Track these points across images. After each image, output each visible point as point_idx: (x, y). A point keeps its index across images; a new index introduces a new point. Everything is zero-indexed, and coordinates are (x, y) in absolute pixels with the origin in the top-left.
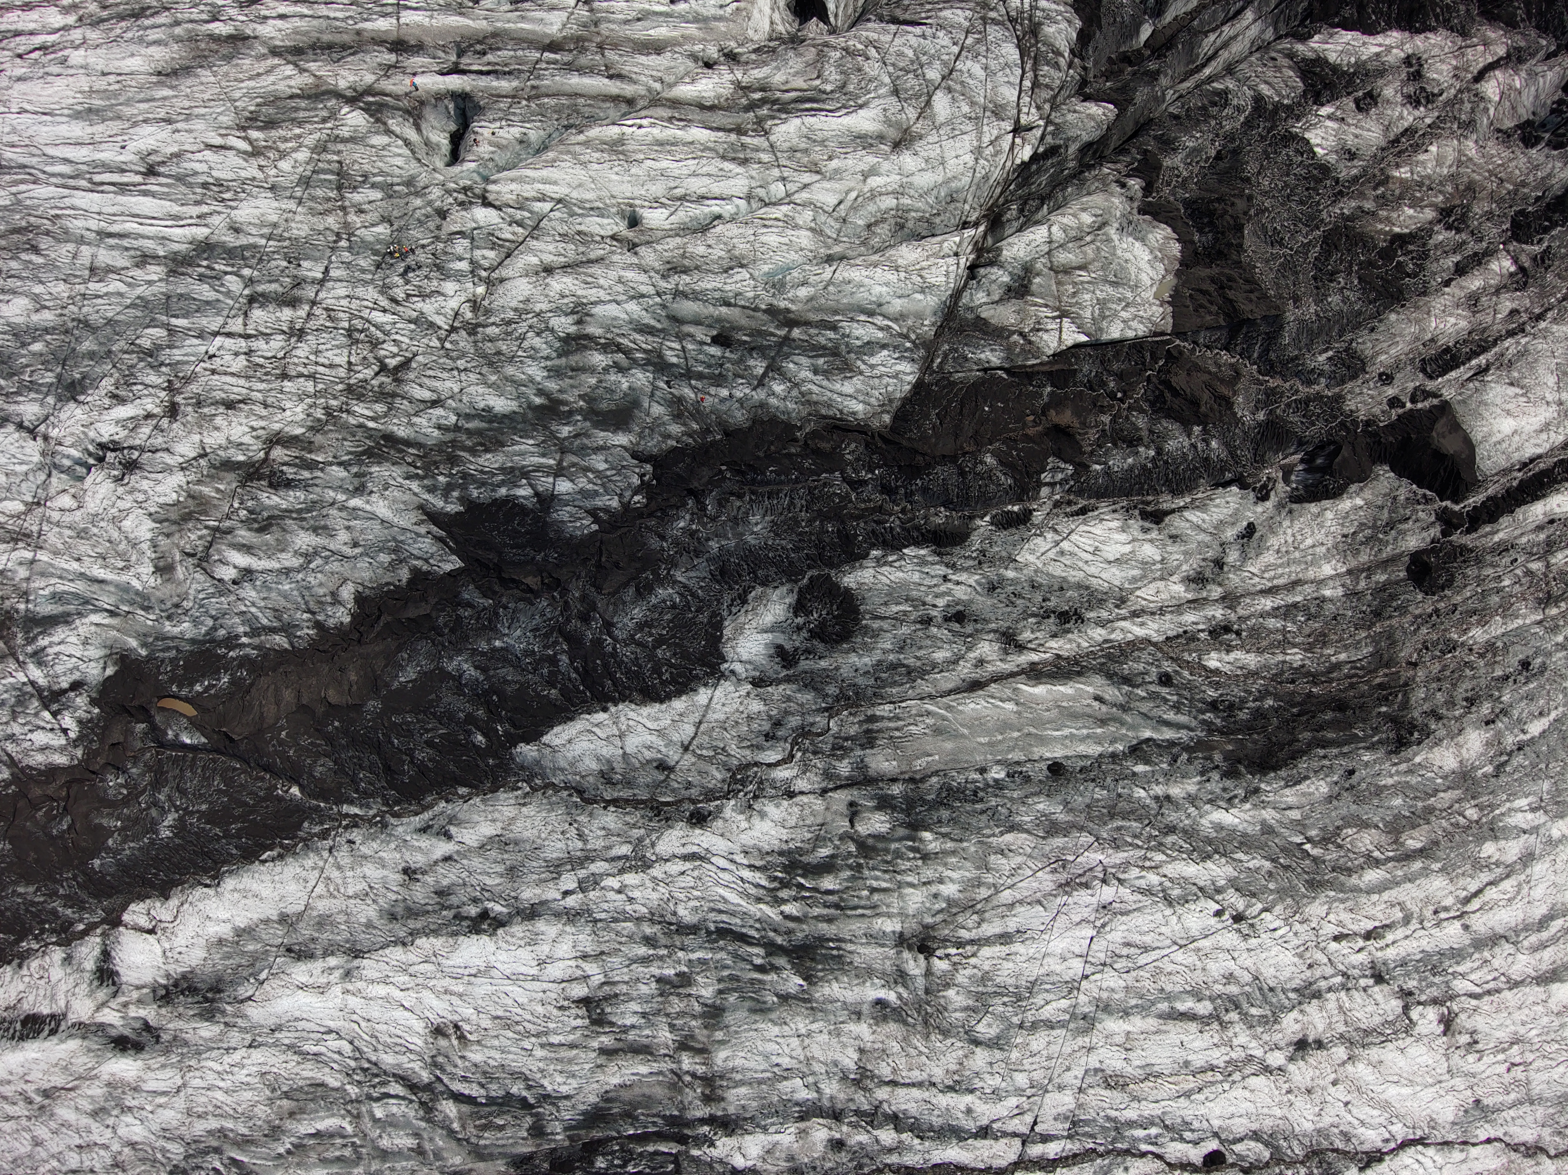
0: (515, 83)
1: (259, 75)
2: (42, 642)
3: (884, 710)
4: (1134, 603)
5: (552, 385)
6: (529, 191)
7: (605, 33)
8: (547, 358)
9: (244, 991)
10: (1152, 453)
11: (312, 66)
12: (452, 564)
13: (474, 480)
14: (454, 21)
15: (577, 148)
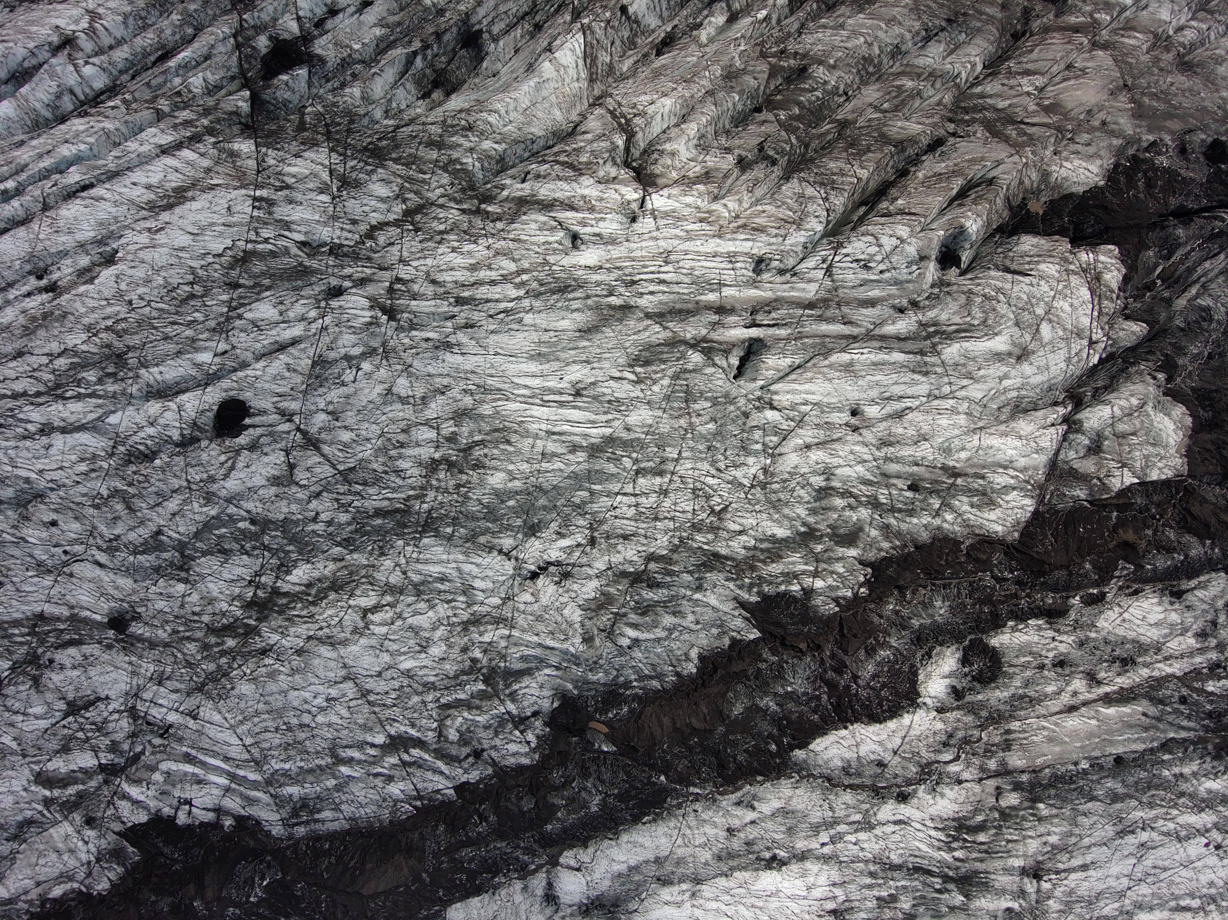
0: (789, 331)
1: (639, 331)
2: (515, 687)
3: (1015, 725)
4: (1165, 652)
5: (811, 520)
6: (798, 399)
7: (842, 295)
8: (808, 503)
9: (632, 906)
10: (1182, 558)
11: (671, 325)
12: (754, 634)
13: (766, 582)
14: (753, 293)
15: (825, 370)
